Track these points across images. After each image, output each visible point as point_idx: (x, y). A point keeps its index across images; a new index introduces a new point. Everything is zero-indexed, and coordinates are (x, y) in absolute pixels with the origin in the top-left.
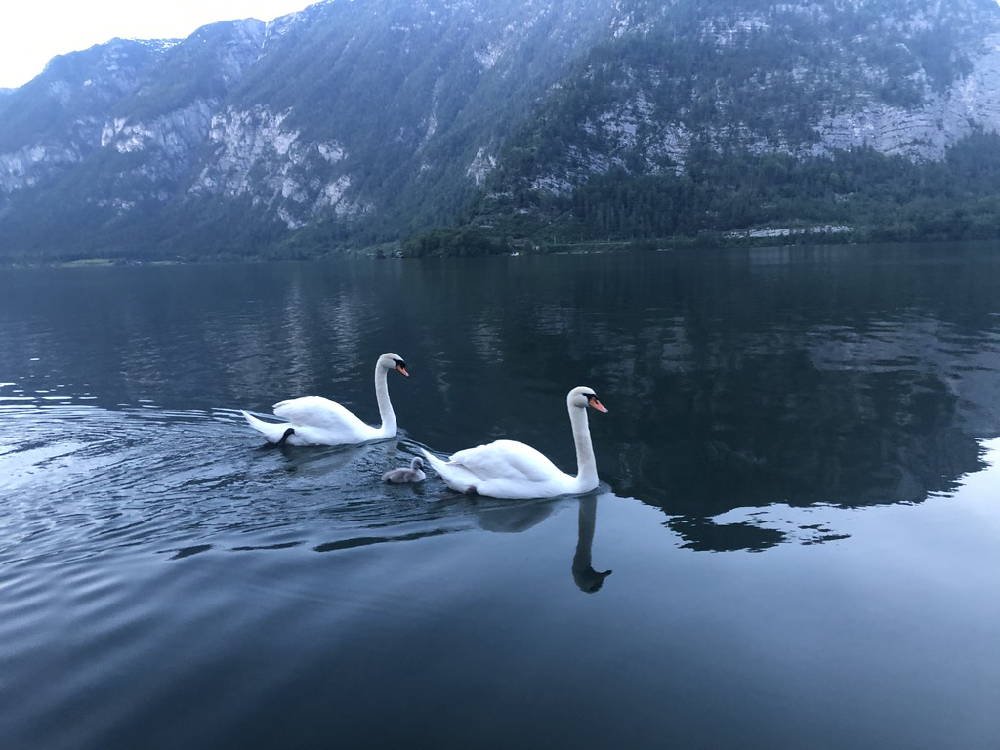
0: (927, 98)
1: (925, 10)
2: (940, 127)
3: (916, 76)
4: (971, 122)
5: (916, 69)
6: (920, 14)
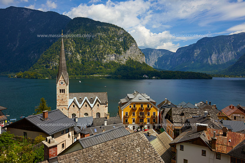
0: (122, 53)
1: (122, 38)
2: (125, 58)
3: (121, 49)
4: (129, 57)
5: (121, 48)
6: (121, 38)
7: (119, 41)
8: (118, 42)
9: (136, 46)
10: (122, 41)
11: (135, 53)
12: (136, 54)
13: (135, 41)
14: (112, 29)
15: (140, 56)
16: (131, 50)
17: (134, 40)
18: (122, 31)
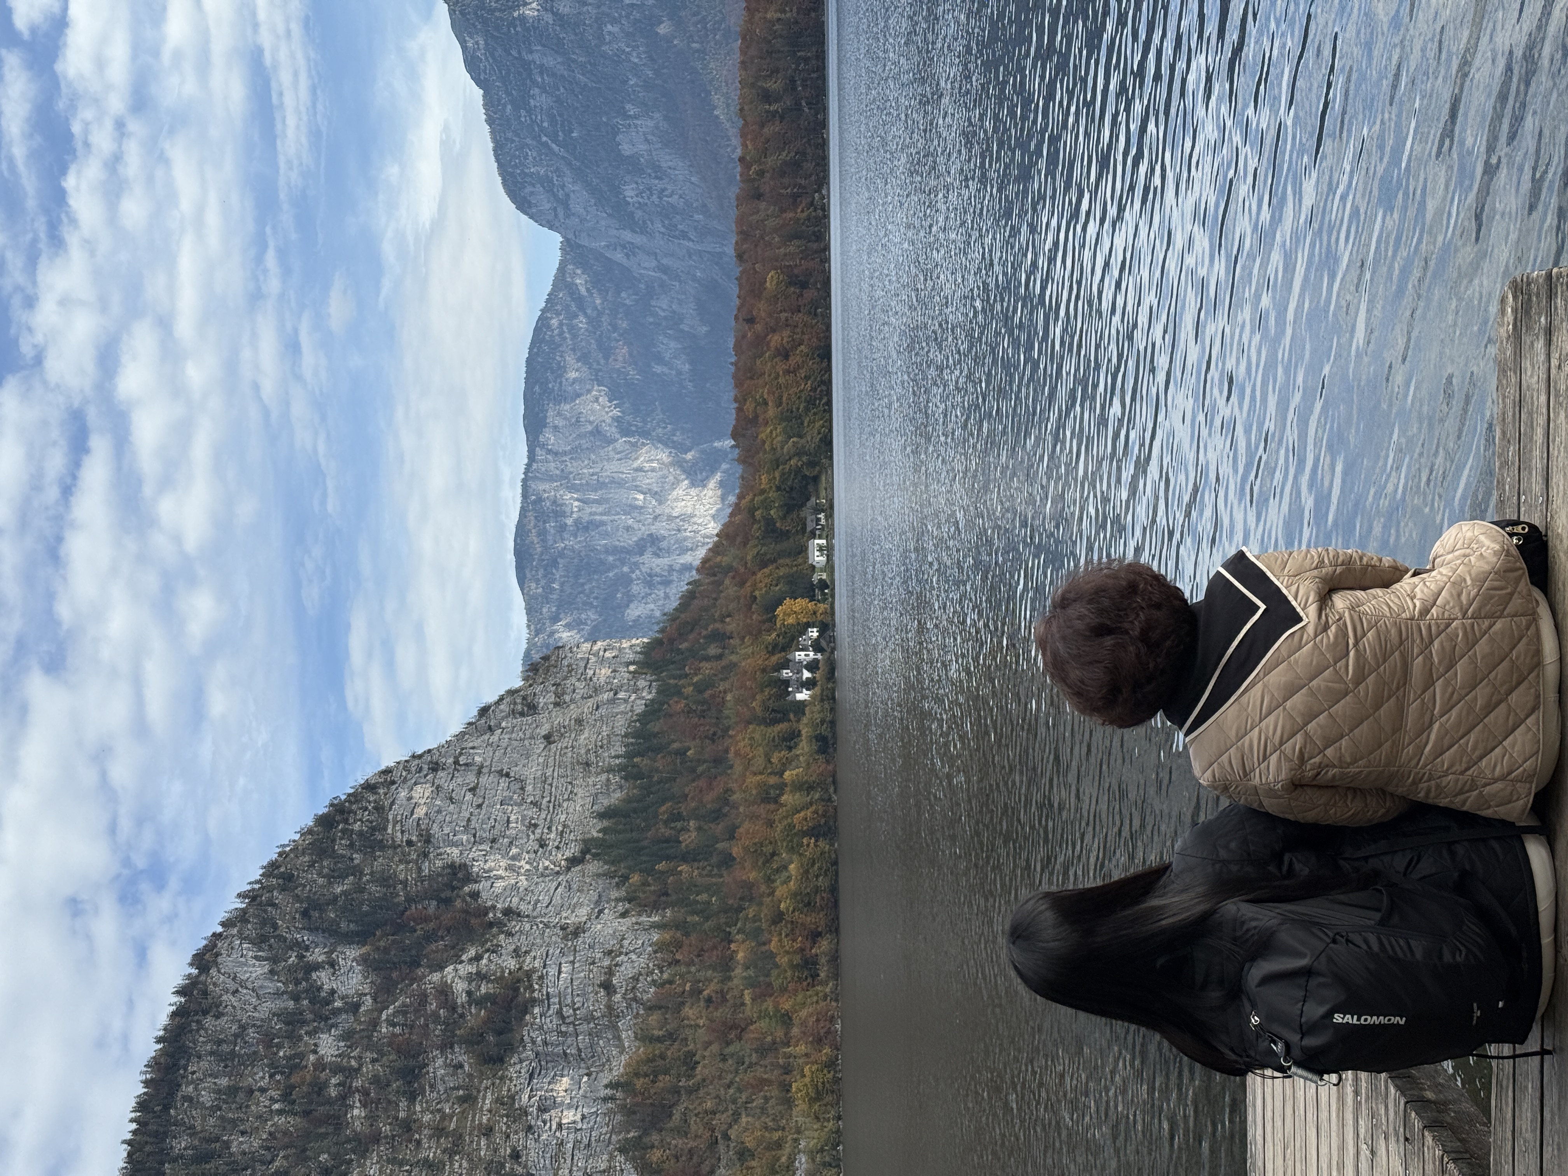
7: (354, 1008)
8: (374, 1024)
9: (435, 767)
10: (364, 960)
11: (521, 782)
12: (531, 771)
13: (369, 787)
14: (206, 1098)
15: (559, 718)
16: (477, 841)
17: (354, 797)
18: (227, 962)
